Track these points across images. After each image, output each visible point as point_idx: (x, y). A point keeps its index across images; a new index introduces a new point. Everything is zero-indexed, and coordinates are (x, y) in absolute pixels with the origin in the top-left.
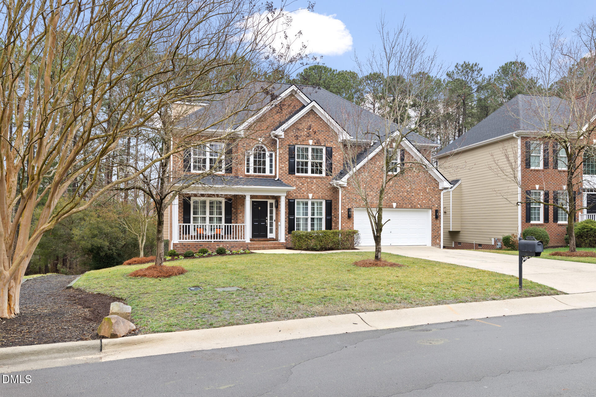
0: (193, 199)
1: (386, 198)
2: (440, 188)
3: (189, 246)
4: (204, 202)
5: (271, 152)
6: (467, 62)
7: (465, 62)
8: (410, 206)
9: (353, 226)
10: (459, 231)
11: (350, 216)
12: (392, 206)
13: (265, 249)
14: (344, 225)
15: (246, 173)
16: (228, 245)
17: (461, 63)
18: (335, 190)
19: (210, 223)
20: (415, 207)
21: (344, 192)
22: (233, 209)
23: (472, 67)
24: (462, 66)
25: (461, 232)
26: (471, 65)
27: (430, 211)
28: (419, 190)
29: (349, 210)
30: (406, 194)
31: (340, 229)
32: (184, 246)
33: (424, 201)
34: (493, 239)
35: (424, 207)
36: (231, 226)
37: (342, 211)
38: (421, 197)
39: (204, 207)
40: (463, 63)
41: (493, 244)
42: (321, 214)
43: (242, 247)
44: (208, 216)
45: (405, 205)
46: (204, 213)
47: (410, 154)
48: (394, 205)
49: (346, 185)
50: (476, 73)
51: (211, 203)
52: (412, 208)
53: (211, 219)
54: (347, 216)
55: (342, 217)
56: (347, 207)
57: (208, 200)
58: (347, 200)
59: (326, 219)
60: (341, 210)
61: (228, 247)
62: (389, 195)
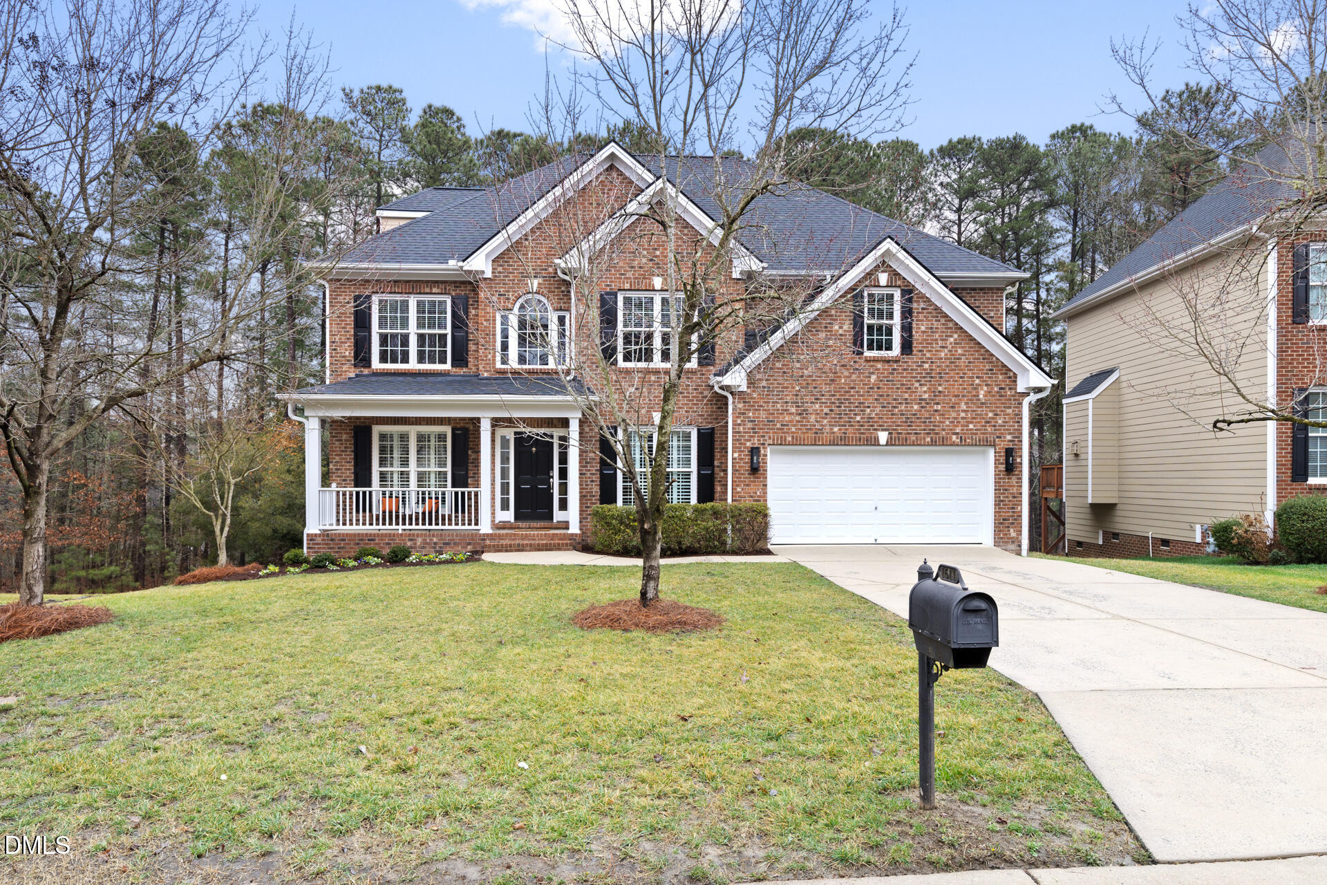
0: (377, 430)
1: (858, 418)
2: (1021, 388)
3: (344, 540)
4: (404, 437)
5: (562, 313)
6: (1193, 84)
7: (1187, 85)
8: (928, 439)
9: (765, 493)
10: (1115, 504)
11: (756, 469)
12: (877, 439)
13: (522, 550)
14: (739, 489)
15: (499, 365)
16: (435, 540)
17: (1179, 87)
18: (719, 402)
19: (419, 486)
20: (944, 442)
21: (740, 406)
22: (470, 452)
23: (1208, 94)
24: (1180, 96)
25: (1119, 507)
26: (1204, 90)
27: (991, 452)
28: (956, 396)
29: (754, 451)
30: (916, 407)
31: (730, 500)
32: (332, 540)
33: (971, 426)
34: (1198, 529)
35: (972, 442)
36: (463, 493)
37: (736, 455)
38: (963, 415)
39: (405, 450)
40: (1183, 88)
41: (1198, 540)
42: (687, 462)
43: (469, 544)
44: (413, 468)
45: (913, 438)
46: (405, 462)
47: (929, 300)
48: (883, 437)
49: (744, 388)
50: (1218, 109)
51: (421, 438)
52: (933, 443)
53: (422, 478)
54: (747, 467)
55: (734, 470)
56: (748, 444)
57: (413, 431)
58: (750, 425)
59: (700, 476)
60: (733, 452)
61: (435, 544)
62: (868, 410)
